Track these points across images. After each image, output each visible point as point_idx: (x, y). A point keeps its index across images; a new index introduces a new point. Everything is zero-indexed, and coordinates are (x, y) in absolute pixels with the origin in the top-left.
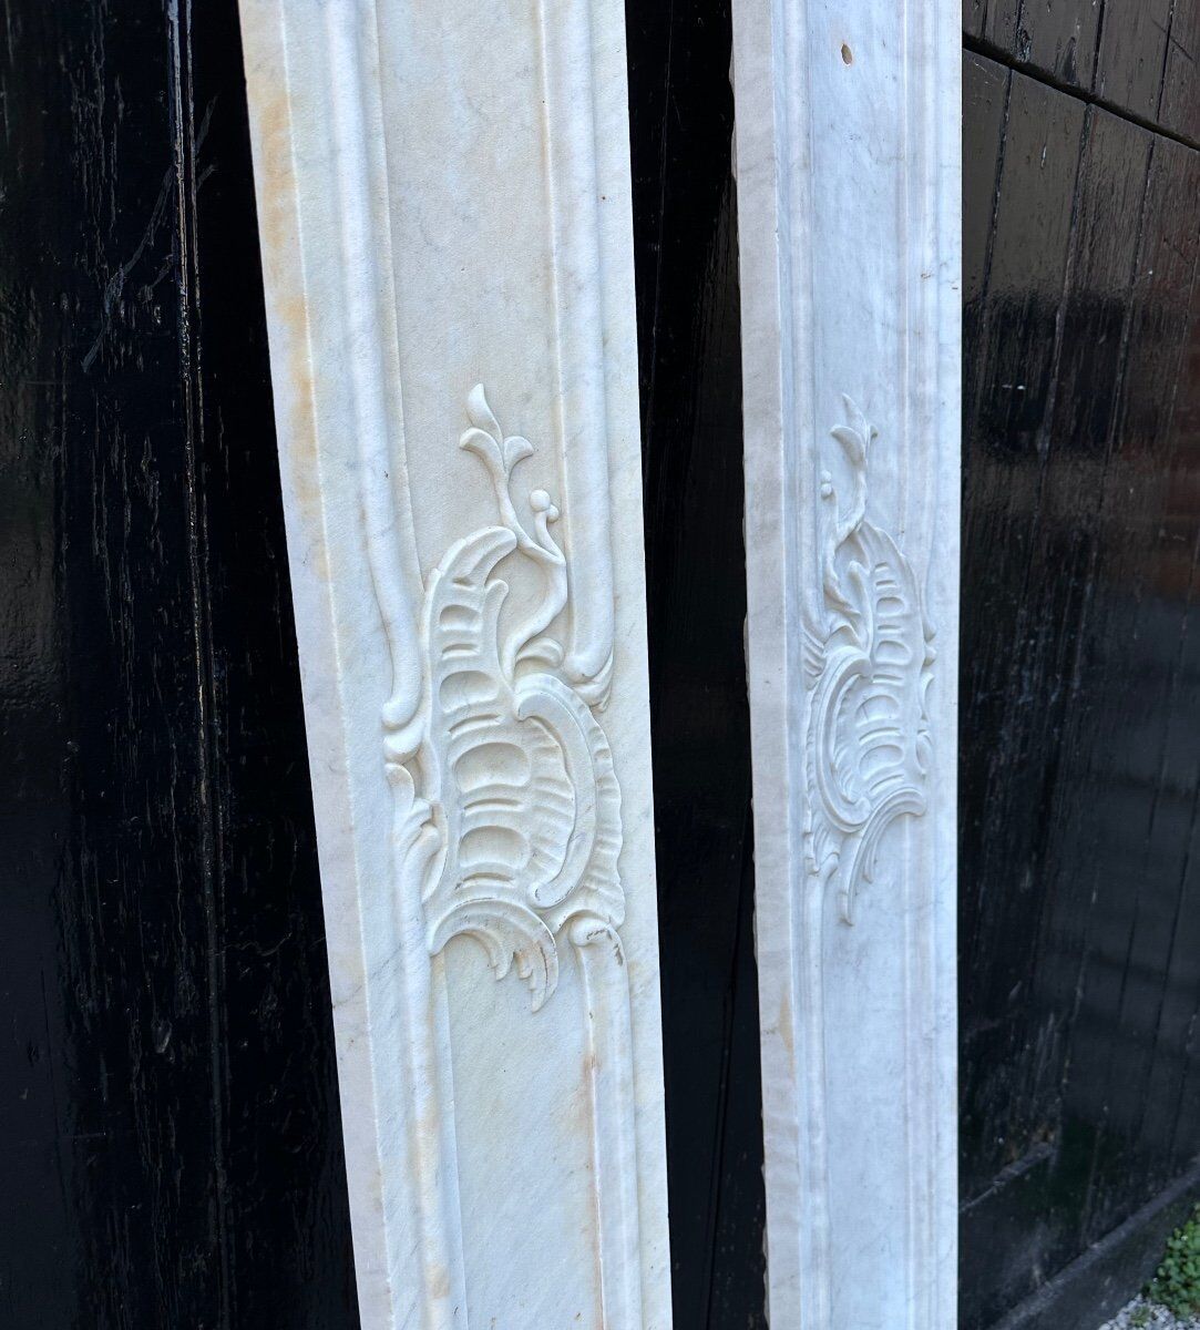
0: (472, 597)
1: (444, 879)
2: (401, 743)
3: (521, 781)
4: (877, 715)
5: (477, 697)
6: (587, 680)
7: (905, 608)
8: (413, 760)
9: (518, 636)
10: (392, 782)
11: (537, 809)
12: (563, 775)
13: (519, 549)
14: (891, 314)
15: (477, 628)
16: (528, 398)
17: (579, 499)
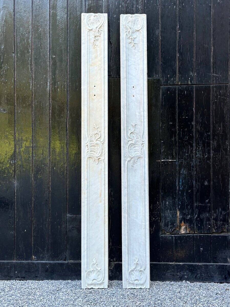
0: (93, 136)
1: (89, 153)
2: (87, 144)
3: (96, 148)
4: (136, 148)
5: (93, 142)
6: (102, 142)
7: (140, 139)
8: (87, 145)
9: (96, 139)
10: (86, 146)
11: (97, 150)
12: (99, 148)
13: (97, 133)
14: (139, 115)
15: (93, 138)
16: (99, 124)
17: (102, 130)
